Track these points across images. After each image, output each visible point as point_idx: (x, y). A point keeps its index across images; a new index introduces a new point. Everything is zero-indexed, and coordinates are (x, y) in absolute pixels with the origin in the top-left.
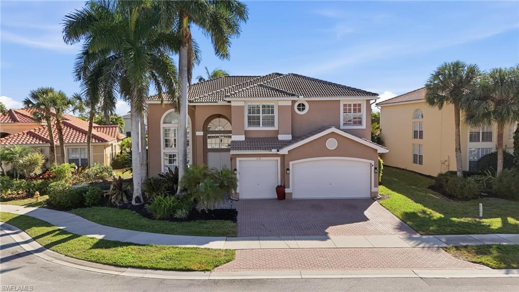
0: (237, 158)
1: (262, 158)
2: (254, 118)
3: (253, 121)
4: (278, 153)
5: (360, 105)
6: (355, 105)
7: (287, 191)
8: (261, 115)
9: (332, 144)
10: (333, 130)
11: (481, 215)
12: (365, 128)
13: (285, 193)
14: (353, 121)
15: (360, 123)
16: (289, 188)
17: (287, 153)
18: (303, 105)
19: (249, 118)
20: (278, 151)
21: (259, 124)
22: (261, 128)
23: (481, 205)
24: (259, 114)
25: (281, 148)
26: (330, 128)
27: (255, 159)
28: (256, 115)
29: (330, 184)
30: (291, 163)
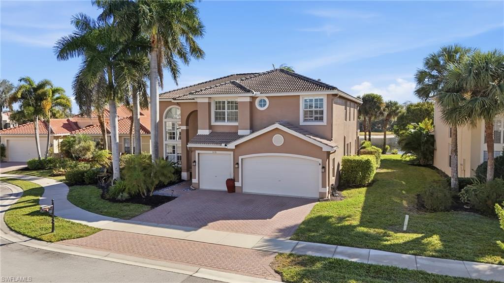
0: (196, 151)
1: (218, 152)
2: (220, 114)
3: (220, 117)
4: (226, 147)
5: (321, 100)
6: (316, 100)
7: (237, 184)
8: (226, 111)
9: (278, 140)
10: (277, 126)
11: (405, 228)
12: (326, 124)
13: (235, 187)
14: (315, 117)
15: (321, 119)
16: (238, 182)
17: (234, 148)
18: (265, 101)
19: (216, 113)
20: (226, 145)
21: (225, 120)
22: (226, 123)
23: (407, 217)
24: (225, 109)
25: (229, 142)
26: (274, 124)
27: (211, 152)
28: (222, 111)
29: (279, 181)
30: (240, 158)
